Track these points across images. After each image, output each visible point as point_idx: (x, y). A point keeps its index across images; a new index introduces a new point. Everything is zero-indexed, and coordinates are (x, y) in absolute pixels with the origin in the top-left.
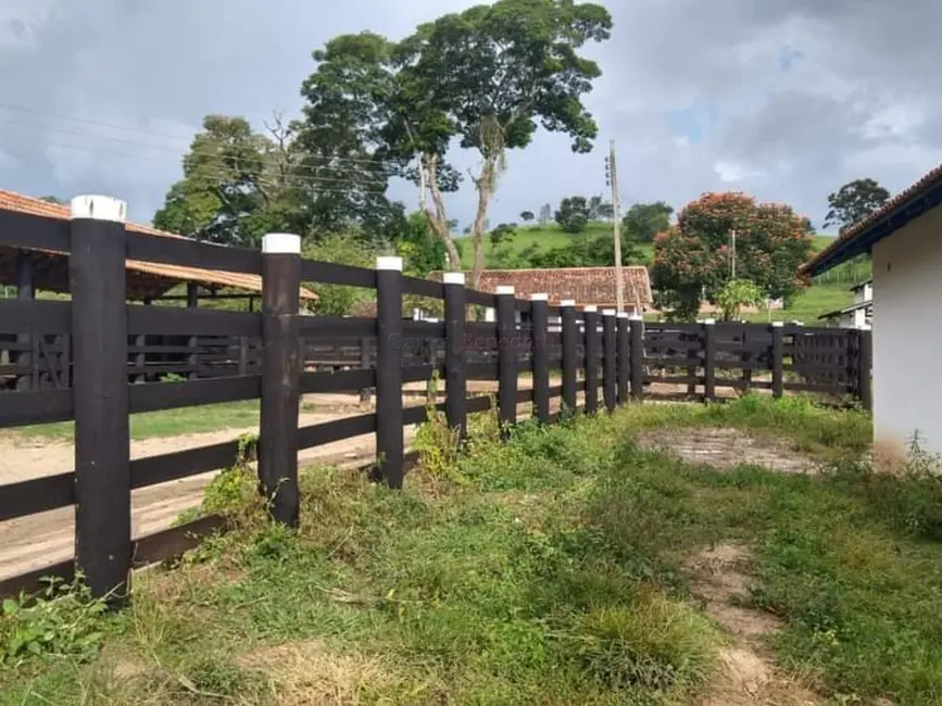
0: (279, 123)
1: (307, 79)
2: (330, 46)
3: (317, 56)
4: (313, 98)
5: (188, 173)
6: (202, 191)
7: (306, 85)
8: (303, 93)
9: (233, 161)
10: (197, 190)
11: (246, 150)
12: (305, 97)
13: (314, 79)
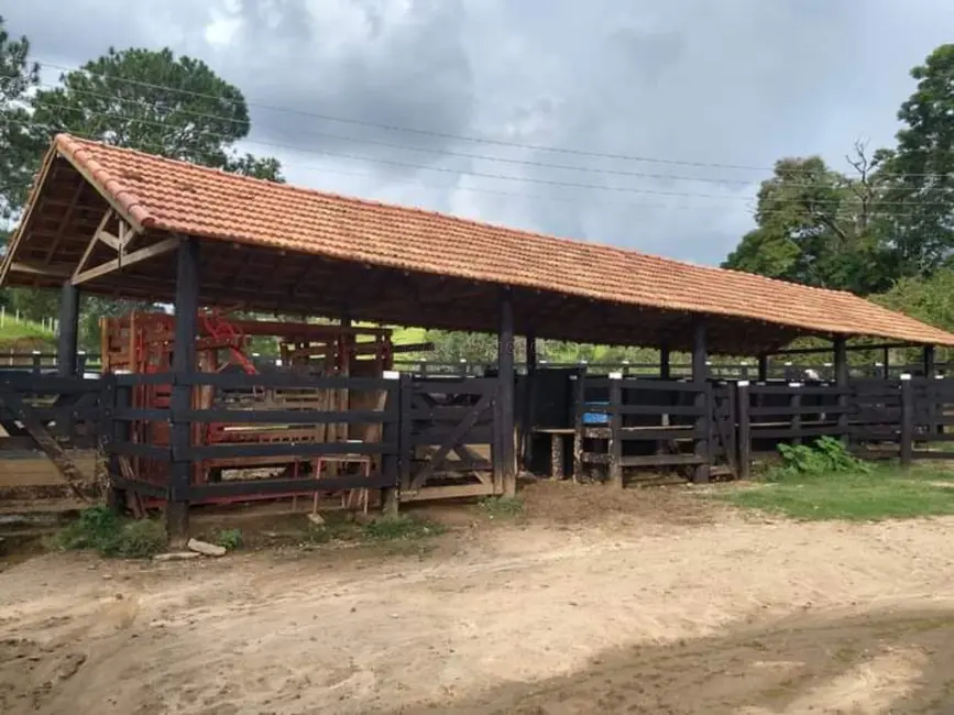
0: (861, 155)
1: (907, 100)
2: (931, 61)
3: (917, 73)
4: (912, 120)
5: (761, 222)
6: (778, 237)
7: (906, 106)
8: (901, 116)
9: (809, 203)
10: (773, 238)
11: (822, 190)
12: (903, 121)
13: (915, 99)
